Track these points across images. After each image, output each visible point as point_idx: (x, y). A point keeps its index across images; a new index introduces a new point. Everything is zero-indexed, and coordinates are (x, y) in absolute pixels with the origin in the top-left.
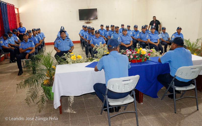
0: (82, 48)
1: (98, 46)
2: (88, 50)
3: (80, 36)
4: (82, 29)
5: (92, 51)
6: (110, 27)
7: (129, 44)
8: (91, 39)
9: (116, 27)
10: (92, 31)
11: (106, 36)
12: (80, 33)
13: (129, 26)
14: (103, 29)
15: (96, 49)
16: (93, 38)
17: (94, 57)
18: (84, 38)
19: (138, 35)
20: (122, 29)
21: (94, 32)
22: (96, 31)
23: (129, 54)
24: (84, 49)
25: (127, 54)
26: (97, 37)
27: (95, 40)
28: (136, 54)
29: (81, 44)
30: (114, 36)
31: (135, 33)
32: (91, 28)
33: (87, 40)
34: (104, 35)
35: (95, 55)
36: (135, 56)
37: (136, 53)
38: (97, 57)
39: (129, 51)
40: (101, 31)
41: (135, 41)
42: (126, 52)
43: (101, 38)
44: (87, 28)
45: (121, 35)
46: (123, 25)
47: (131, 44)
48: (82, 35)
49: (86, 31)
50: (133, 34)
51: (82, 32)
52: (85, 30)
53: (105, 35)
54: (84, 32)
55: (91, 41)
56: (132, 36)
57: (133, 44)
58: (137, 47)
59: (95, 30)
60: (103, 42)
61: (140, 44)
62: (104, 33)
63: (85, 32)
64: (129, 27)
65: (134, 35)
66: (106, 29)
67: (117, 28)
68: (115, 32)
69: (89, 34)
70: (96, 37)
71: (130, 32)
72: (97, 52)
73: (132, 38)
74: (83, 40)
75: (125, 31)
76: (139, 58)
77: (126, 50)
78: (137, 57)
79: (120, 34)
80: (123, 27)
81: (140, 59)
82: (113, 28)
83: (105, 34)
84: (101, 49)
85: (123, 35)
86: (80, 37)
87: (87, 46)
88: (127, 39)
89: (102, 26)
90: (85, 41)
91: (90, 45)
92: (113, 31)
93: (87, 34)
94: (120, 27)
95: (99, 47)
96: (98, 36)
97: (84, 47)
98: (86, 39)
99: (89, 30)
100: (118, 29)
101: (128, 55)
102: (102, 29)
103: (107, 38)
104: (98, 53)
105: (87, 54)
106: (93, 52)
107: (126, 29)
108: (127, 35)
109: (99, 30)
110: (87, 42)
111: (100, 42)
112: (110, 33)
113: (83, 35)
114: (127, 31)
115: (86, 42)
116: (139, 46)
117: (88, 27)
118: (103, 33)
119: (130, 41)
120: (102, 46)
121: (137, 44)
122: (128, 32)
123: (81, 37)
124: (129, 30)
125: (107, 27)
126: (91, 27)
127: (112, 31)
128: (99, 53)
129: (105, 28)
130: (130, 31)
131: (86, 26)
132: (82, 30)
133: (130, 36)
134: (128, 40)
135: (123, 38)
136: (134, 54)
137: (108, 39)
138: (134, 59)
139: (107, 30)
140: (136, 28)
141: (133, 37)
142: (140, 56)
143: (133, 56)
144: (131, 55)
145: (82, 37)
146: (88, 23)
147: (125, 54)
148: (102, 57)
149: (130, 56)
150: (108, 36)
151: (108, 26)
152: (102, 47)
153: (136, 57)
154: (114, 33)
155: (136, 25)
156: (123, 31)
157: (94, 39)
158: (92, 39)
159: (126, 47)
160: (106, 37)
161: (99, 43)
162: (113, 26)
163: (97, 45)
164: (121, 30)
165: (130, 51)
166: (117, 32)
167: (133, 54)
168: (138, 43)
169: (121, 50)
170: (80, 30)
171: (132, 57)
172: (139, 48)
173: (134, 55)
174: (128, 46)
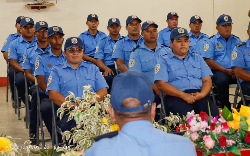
0: (15, 107)
1: (77, 99)
2: (39, 116)
3: (5, 57)
4: (15, 31)
5: (54, 118)
6: (123, 24)
7: (199, 91)
8: (52, 73)
9: (146, 24)
10: (54, 41)
11: (110, 58)
12: (6, 46)
13: (197, 18)
14: (98, 32)
15: (71, 110)
16: (57, 68)
17: (60, 141)
18: (23, 66)
19: (234, 54)
20: (170, 33)
21: (61, 45)
22: (69, 42)
23: (198, 132)
24: (23, 111)
25: (192, 132)
26: (75, 63)
27: (67, 76)
28: (226, 131)
29: (10, 90)
30: (139, 59)
31: (221, 47)
32: (52, 28)
33: (35, 74)
34: (100, 57)
35: (66, 134)
36: (221, 141)
37: (225, 125)
38: (72, 143)
39: (198, 121)
40: (88, 41)
41: (222, 78)
42: (186, 124)
43: (90, 69)
44: (33, 29)
45: (166, 57)
46: (172, 17)
47: (207, 89)
48: (15, 57)
49: (32, 40)
50: (211, 50)
51: (13, 42)
52: (25, 36)
53: (105, 55)
54: (23, 42)
55: (50, 79)
56: (209, 56)
57: (215, 91)
58: (231, 99)
59: (66, 38)
60: (96, 83)
61: (242, 89)
62: (103, 49)
63: (28, 45)
64: (196, 22)
65: (216, 56)
66: (107, 33)
67: (152, 29)
68: (142, 45)
69: (44, 51)
70: (70, 62)
71: (202, 41)
72: (73, 123)
73: (210, 65)
74: (19, 75)
75: (183, 39)
76: (239, 148)
77: (185, 115)
78: (230, 142)
79: (165, 50)
80: (172, 22)
81: (242, 152)
82: (136, 30)
83: (106, 52)
84: (89, 110)
85: (174, 57)
86: (5, 61)
87: (34, 98)
88: (192, 72)
89: (93, 20)
90: (29, 79)
91: (44, 96)
92: (136, 41)
93: (34, 53)
94: (163, 25)
95: (82, 105)
96: (78, 60)
97: (22, 103)
98: (32, 72)
99: (43, 37)
100: (155, 31)
101: (196, 137)
102: (93, 33)
103: (112, 67)
104: (79, 126)
105: (33, 130)
106: (57, 124)
107: (186, 31)
108: (190, 54)
109: (81, 38)
110: (34, 83)
111: (85, 87)
112: (125, 49)
113: (19, 56)
114: (191, 39)
115: (31, 83)
116: (239, 99)
117: (38, 23)
118: (97, 48)
119: (201, 79)
120: (94, 100)
121: (232, 90)
122: (193, 42)
123: (9, 61)
124: (197, 34)
125: (114, 25)
126: (49, 26)
127: (133, 38)
128: (82, 128)
129: (103, 27)
130: (202, 37)
131: (31, 19)
132: (12, 35)
133: (201, 57)
134: (194, 74)
135: (175, 65)
136: (219, 129)
137: (115, 71)
138: (221, 152)
139: (111, 34)
140: (225, 26)
141: (212, 61)
142: (243, 141)
143: (213, 137)
144: (206, 134)
145: (16, 65)
146: (37, 8)
147: (181, 131)
148: (95, 143)
149: (201, 140)
150: (115, 60)
151: (117, 20)
152: (94, 105)
153: (225, 144)
154: (138, 47)
155: (224, 16)
156: (172, 40)
157: (61, 73)
158: (56, 71)
159: (185, 102)
160: (109, 63)
161: (83, 89)
162: (135, 23)
163: (72, 94)
164: (167, 37)
165: (203, 120)
166: (151, 42)
167: (214, 131)
168: (236, 85)
169: (168, 115)
170: (7, 36)
171: (209, 143)
172: (238, 108)
173: (218, 135)
174: (195, 98)
